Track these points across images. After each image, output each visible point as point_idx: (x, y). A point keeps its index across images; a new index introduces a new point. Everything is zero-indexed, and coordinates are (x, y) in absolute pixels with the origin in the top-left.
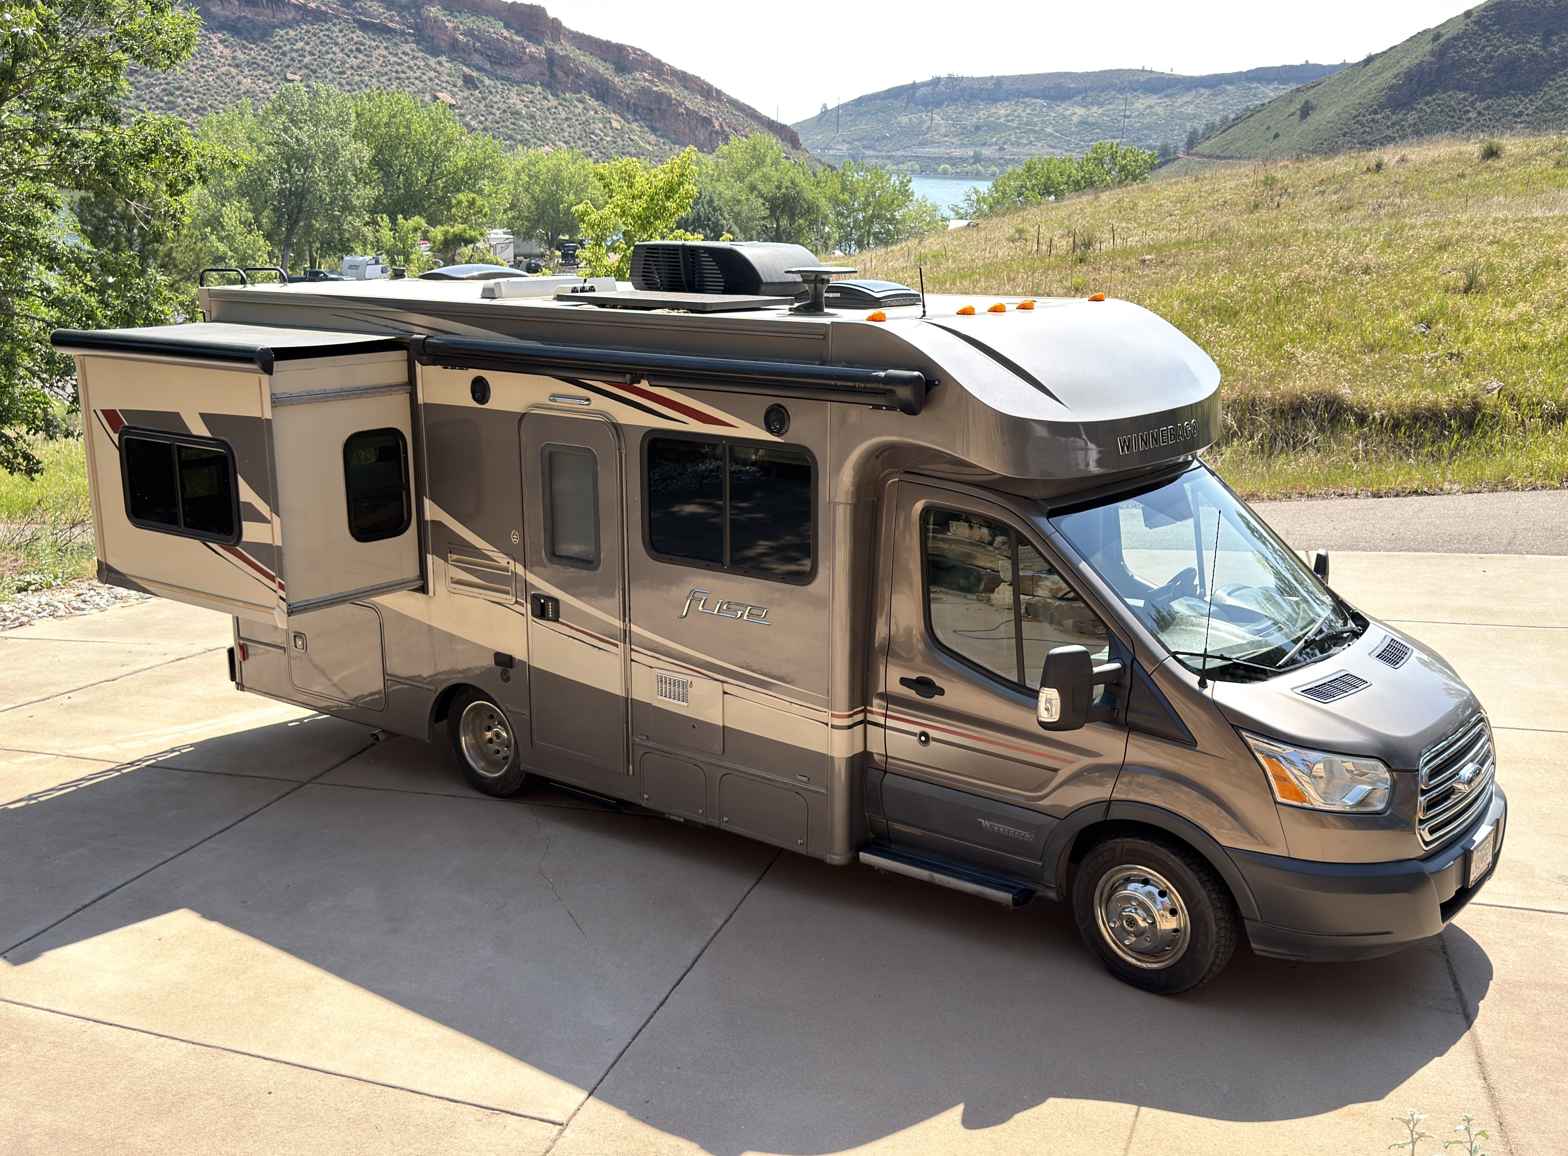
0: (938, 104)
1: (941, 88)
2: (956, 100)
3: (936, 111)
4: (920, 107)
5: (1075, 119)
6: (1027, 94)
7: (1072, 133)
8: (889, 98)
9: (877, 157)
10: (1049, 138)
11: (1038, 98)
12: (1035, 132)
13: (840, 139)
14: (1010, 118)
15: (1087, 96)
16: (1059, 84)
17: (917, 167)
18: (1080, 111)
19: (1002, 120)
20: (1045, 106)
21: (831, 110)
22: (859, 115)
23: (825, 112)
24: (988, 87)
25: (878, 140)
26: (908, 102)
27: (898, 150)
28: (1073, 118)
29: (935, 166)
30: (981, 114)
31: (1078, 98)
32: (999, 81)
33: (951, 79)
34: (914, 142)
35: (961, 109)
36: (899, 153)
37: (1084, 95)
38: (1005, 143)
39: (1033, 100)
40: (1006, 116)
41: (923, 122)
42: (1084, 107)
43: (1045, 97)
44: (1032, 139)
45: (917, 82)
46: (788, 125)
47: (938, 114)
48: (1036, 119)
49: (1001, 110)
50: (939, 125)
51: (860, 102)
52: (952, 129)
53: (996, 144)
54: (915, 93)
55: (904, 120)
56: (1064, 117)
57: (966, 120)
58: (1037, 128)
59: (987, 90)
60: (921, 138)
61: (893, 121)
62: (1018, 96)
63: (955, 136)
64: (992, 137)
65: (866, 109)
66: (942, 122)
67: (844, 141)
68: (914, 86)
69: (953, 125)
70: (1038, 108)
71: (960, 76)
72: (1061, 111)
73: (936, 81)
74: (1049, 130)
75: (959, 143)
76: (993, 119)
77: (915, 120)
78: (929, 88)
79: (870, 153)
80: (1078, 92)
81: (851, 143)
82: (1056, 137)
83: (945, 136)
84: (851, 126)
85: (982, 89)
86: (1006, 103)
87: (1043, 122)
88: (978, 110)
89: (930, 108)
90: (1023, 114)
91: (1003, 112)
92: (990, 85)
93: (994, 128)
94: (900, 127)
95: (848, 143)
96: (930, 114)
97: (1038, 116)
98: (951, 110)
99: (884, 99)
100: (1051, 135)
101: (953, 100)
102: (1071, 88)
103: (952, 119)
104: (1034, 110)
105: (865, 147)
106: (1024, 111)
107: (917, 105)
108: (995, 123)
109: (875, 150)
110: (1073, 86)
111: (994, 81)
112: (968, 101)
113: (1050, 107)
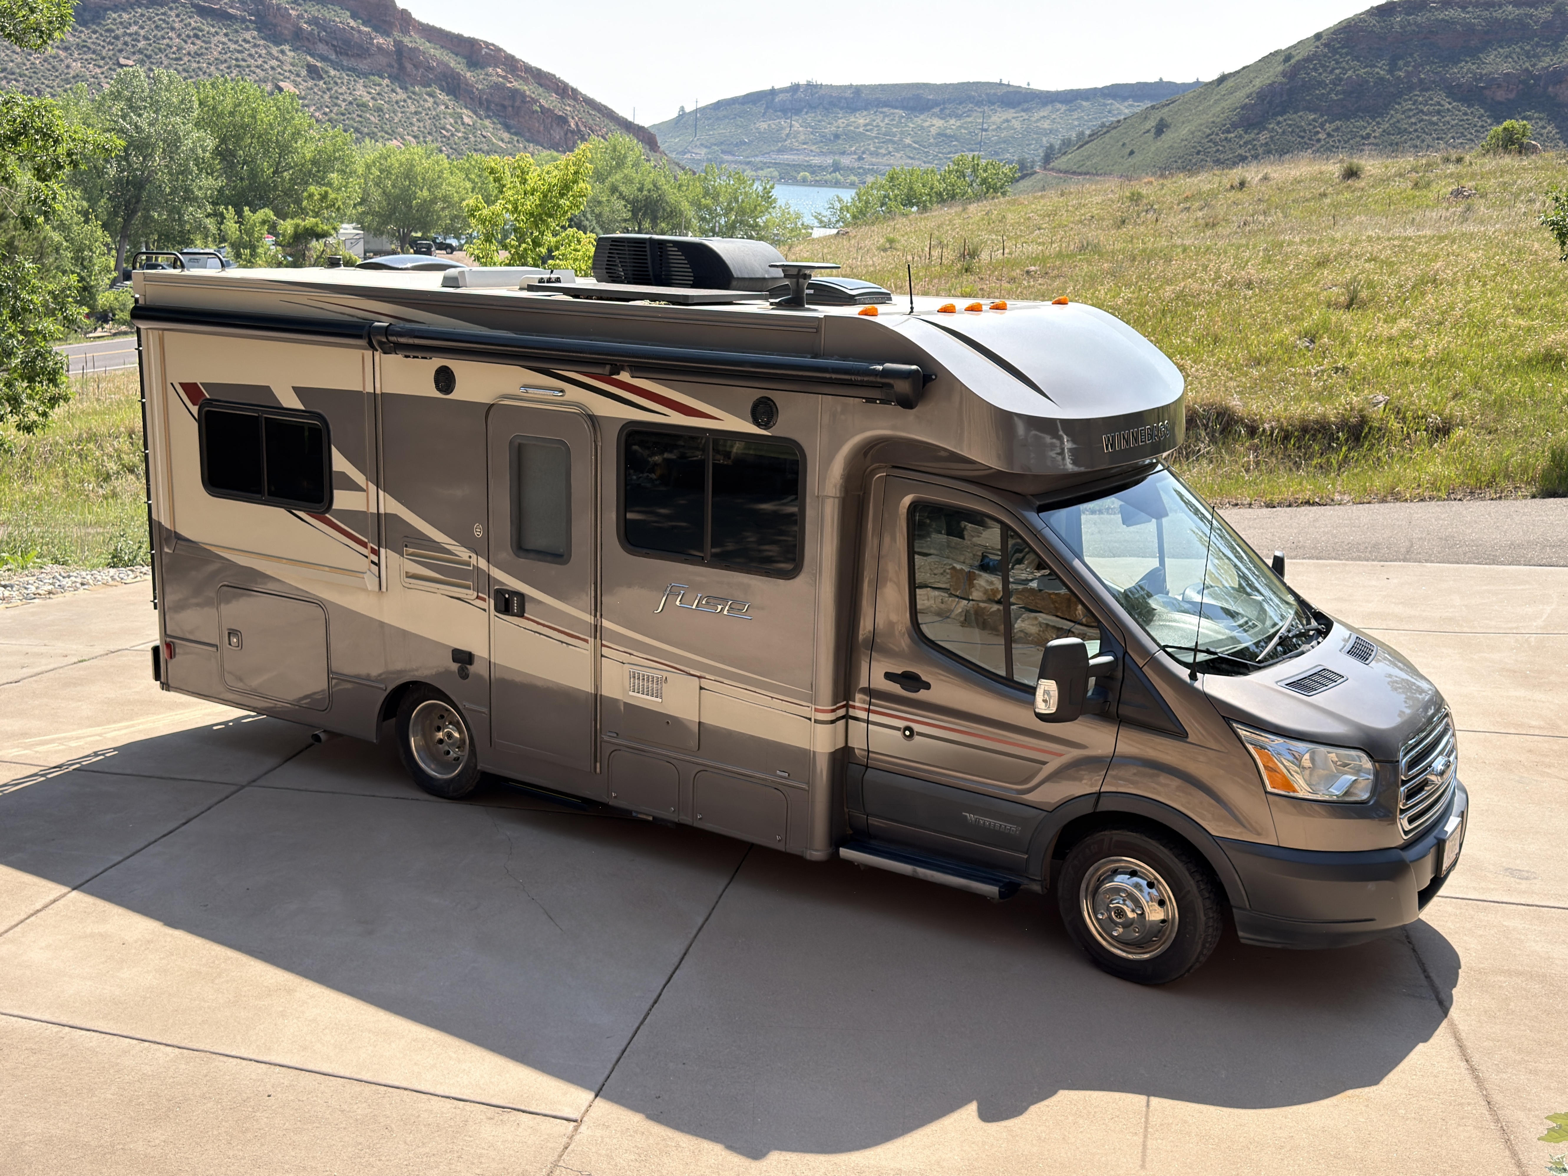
0: (797, 111)
1: (800, 95)
2: (815, 108)
3: (794, 118)
4: (779, 113)
5: (933, 131)
6: (886, 104)
7: (931, 145)
8: (748, 103)
9: (736, 162)
10: (907, 150)
11: (896, 108)
12: (894, 142)
13: (698, 143)
14: (869, 127)
15: (945, 108)
16: (918, 95)
17: (776, 174)
18: (938, 123)
19: (861, 130)
20: (903, 117)
21: (690, 113)
22: (718, 119)
23: (683, 115)
24: (847, 95)
25: (736, 145)
26: (767, 108)
27: (757, 156)
28: (932, 129)
29: (795, 174)
30: (841, 122)
31: (936, 110)
32: (857, 90)
33: (810, 86)
34: (773, 148)
35: (820, 118)
36: (758, 159)
37: (942, 106)
38: (864, 153)
39: (892, 111)
40: (866, 125)
41: (782, 128)
42: (942, 118)
43: (904, 108)
44: (891, 149)
45: (776, 88)
46: (646, 126)
47: (797, 121)
48: (895, 130)
49: (860, 120)
50: (799, 133)
51: (718, 106)
52: (812, 136)
53: (855, 153)
54: (773, 99)
55: (763, 126)
56: (922, 128)
57: (826, 128)
58: (896, 139)
59: (846, 99)
60: (780, 145)
61: (752, 126)
62: (877, 106)
63: (814, 144)
64: (851, 146)
65: (725, 113)
66: (801, 129)
67: (702, 145)
68: (773, 92)
69: (812, 133)
70: (897, 119)
71: (819, 83)
72: (920, 122)
73: (795, 88)
74: (908, 141)
75: (818, 150)
76: (852, 128)
77: (774, 126)
78: (788, 95)
79: (729, 158)
80: (936, 104)
81: (710, 148)
82: (915, 148)
83: (804, 144)
84: (708, 130)
85: (841, 98)
86: (865, 113)
87: (902, 133)
88: (836, 118)
89: (789, 115)
90: (882, 124)
91: (862, 121)
92: (848, 94)
93: (852, 137)
94: (759, 133)
95: (706, 147)
96: (789, 121)
97: (897, 126)
98: (809, 118)
99: (743, 104)
100: (909, 146)
101: (812, 107)
102: (929, 100)
103: (811, 127)
104: (893, 120)
105: (723, 152)
106: (882, 121)
107: (776, 111)
108: (854, 132)
109: (734, 155)
110: (931, 97)
111: (853, 90)
112: (827, 109)
113: (909, 118)
